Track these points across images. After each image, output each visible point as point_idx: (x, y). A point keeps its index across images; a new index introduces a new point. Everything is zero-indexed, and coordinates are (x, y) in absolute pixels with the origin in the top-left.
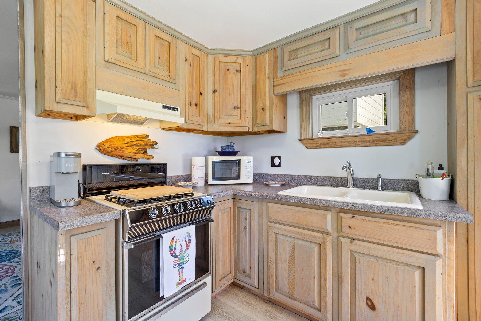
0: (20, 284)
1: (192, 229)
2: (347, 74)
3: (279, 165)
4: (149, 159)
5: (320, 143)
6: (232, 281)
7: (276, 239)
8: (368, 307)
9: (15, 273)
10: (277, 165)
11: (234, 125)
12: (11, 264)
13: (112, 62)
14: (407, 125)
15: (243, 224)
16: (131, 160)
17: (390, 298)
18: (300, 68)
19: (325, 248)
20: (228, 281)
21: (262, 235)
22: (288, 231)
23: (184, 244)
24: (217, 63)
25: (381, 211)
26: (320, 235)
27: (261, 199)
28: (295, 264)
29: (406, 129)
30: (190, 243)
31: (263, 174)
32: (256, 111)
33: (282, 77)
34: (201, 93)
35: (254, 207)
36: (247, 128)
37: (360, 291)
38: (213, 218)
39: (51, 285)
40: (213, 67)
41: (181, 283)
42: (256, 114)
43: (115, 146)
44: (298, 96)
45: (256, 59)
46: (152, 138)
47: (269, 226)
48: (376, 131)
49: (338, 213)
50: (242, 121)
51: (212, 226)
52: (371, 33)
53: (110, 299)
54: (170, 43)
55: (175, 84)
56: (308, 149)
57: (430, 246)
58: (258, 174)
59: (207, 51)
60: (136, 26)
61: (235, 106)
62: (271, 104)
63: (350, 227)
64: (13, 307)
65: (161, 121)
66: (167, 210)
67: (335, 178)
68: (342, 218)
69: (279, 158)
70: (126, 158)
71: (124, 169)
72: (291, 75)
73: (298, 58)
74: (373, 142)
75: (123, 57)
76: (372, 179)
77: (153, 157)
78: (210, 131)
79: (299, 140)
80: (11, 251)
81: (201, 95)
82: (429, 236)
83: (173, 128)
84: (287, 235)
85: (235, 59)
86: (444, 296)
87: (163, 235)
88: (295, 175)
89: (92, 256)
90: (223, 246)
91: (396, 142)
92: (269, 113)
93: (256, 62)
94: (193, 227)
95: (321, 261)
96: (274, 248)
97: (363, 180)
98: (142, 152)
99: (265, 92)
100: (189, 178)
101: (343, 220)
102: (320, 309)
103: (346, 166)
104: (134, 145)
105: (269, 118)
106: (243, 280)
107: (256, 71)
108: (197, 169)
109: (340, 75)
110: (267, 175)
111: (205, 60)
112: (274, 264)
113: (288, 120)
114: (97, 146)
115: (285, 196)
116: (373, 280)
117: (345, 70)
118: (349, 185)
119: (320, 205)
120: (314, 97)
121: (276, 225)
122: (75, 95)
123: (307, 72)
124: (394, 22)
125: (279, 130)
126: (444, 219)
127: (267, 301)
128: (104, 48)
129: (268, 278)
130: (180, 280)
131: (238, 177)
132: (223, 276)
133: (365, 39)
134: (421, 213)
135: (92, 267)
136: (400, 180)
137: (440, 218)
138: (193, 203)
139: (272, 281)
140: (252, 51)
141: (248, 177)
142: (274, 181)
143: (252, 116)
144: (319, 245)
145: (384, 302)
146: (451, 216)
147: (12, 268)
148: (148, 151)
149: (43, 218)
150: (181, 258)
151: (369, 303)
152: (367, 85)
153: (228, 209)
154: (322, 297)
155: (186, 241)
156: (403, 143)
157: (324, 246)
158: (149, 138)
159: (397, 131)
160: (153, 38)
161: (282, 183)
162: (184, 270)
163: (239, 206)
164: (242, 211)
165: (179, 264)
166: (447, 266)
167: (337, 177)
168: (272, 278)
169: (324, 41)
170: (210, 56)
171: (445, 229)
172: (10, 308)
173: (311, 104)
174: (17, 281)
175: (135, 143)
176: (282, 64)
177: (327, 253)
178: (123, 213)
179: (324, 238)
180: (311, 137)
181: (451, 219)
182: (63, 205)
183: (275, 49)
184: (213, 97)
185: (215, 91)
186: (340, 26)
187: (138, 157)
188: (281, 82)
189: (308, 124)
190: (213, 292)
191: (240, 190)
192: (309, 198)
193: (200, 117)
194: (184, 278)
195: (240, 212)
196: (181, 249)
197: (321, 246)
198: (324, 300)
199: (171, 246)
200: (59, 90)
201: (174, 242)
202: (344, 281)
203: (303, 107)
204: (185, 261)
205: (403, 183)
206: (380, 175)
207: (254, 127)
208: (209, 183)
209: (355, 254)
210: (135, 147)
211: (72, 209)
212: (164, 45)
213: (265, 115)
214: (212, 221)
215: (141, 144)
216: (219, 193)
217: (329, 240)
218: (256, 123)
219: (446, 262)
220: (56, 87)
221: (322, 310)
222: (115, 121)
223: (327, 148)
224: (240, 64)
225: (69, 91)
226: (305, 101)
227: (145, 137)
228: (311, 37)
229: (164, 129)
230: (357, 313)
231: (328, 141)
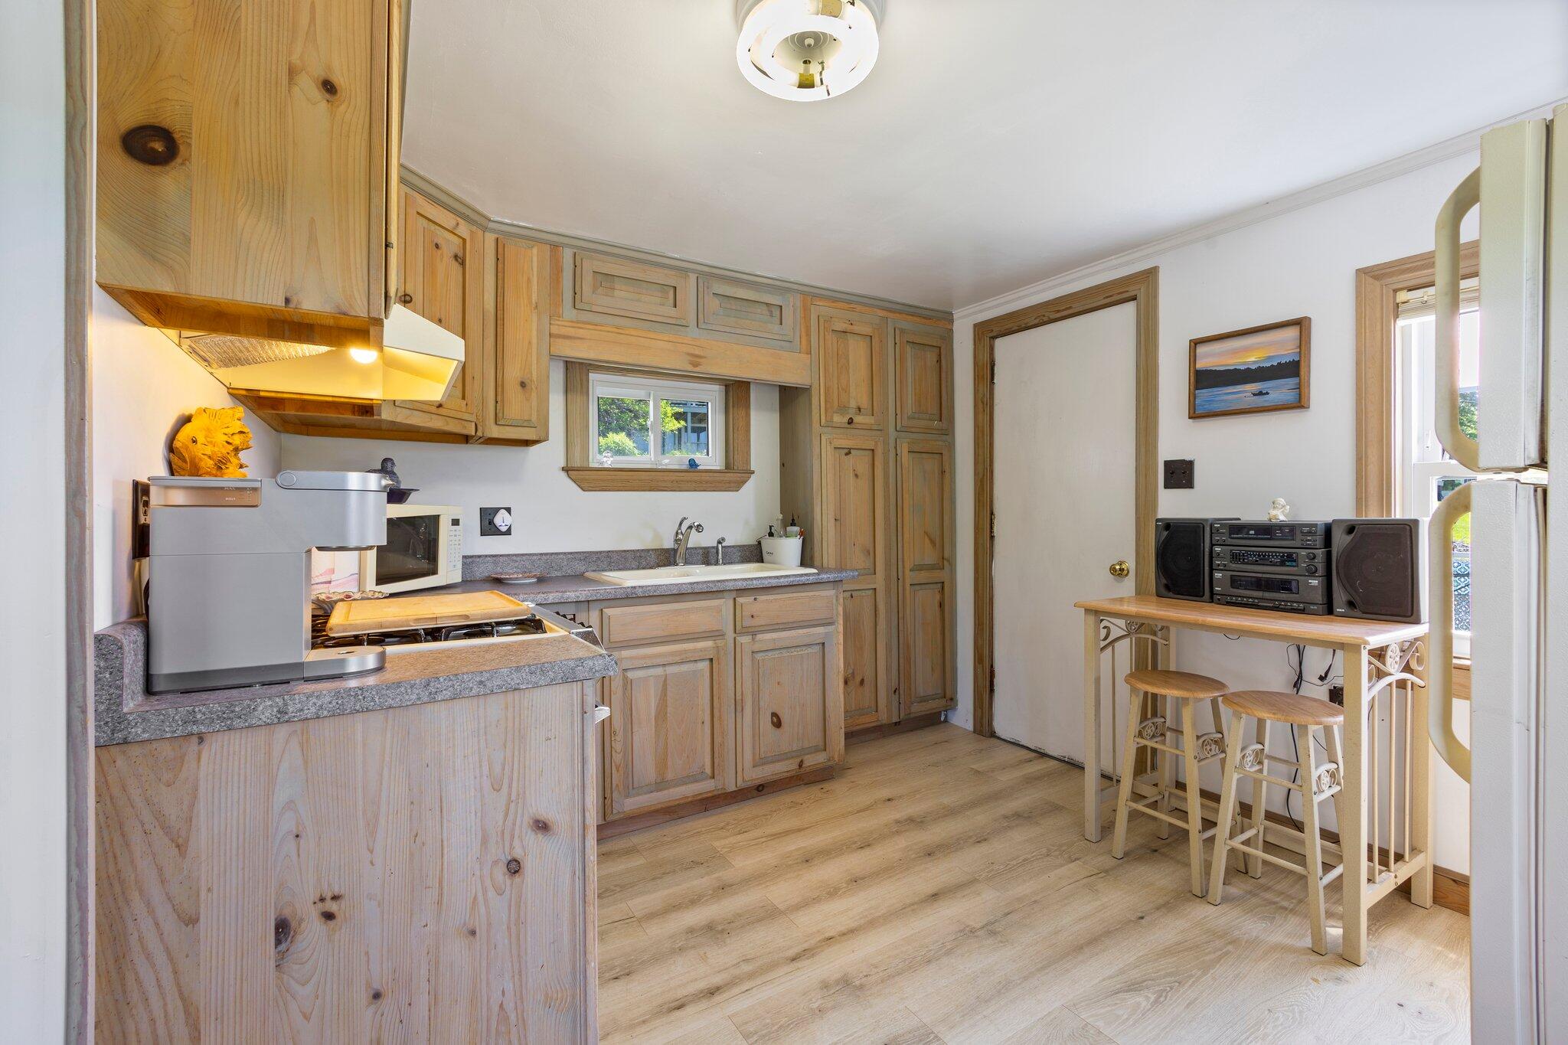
2: (701, 364)
3: (509, 532)
5: (614, 479)
7: (627, 681)
8: (773, 728)
10: (504, 529)
11: (448, 413)
14: (742, 461)
24: (413, 214)
26: (709, 644)
28: (669, 715)
32: (499, 385)
33: (573, 322)
36: (473, 426)
37: (764, 711)
42: (498, 393)
44: (563, 365)
56: (584, 491)
62: (543, 375)
63: (753, 616)
68: (742, 605)
69: (509, 510)
73: (614, 295)
74: (700, 483)
79: (563, 469)
85: (454, 222)
91: (729, 485)
92: (538, 399)
93: (500, 253)
95: (714, 688)
96: (622, 704)
99: (529, 342)
102: (711, 774)
105: (538, 409)
109: (689, 361)
116: (779, 683)
118: (678, 562)
120: (592, 376)
121: (625, 653)
131: (432, 569)
141: (455, 566)
144: (710, 663)
151: (775, 719)
154: (716, 748)
156: (733, 489)
169: (666, 287)
176: (577, 292)
179: (717, 647)
183: (555, 247)
185: (404, 299)
186: (691, 275)
188: (571, 332)
197: (714, 661)
203: (575, 393)
206: (719, 541)
209: (759, 655)
213: (528, 400)
218: (496, 415)
221: (716, 773)
223: (625, 491)
224: (462, 242)
230: (761, 746)
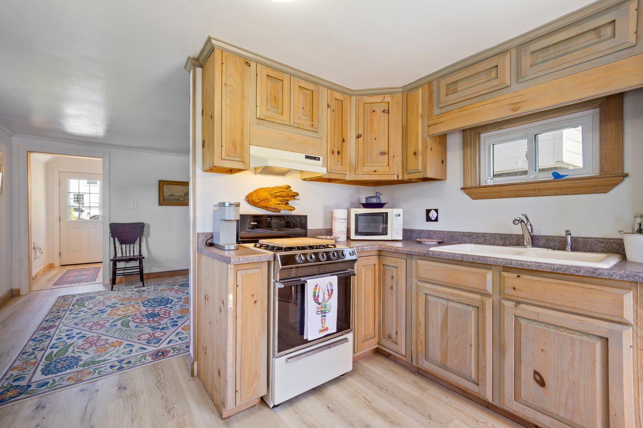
0: (177, 325)
1: (334, 280)
2: (521, 108)
3: (436, 220)
4: (291, 210)
5: (490, 192)
6: (376, 346)
7: (426, 301)
8: (536, 383)
9: (171, 316)
10: (433, 219)
11: (380, 173)
12: (166, 308)
13: (263, 118)
14: (611, 167)
15: (388, 283)
16: (274, 211)
17: (564, 373)
18: (461, 103)
19: (484, 312)
20: (371, 345)
21: (411, 296)
22: (440, 292)
23: (326, 293)
24: (362, 105)
25: (552, 269)
26: (478, 297)
27: (410, 255)
28: (448, 329)
29: (609, 172)
30: (332, 293)
31: (416, 230)
32: (407, 157)
33: (438, 115)
34: (343, 139)
35: (401, 263)
36: (396, 176)
37: (526, 364)
38: (356, 272)
39: (221, 312)
40: (357, 110)
41: (323, 331)
42: (407, 160)
43: (261, 197)
44: (461, 135)
45: (407, 95)
46: (294, 189)
47: (419, 286)
48: (567, 175)
49: (500, 272)
50: (390, 168)
51: (354, 281)
52: (552, 56)
53: (263, 331)
54: (313, 91)
55: (317, 132)
56: (473, 199)
57: (615, 312)
58: (410, 230)
59: (351, 93)
60: (282, 81)
61: (382, 151)
62: (425, 146)
63: (514, 288)
64: (177, 341)
65: (302, 171)
66: (311, 258)
67: (508, 235)
68: (504, 277)
69: (436, 211)
70: (270, 209)
71: (269, 219)
72: (449, 112)
73: (457, 92)
74: (561, 189)
75: (271, 113)
76: (559, 237)
77: (295, 209)
78: (353, 180)
79: (462, 189)
80: (164, 298)
81: (344, 142)
82: (614, 300)
83: (315, 178)
84: (439, 296)
85: (382, 98)
86: (636, 374)
87: (308, 281)
88: (456, 232)
89: (252, 290)
90: (366, 305)
91: (594, 189)
92: (422, 158)
93: (407, 99)
94: (335, 278)
95: (479, 327)
96: (424, 311)
97: (547, 238)
98: (284, 203)
99: (418, 134)
100: (329, 232)
101: (506, 279)
102: (477, 382)
103: (518, 219)
104: (277, 196)
105: (422, 163)
106: (388, 346)
107: (407, 110)
108: (339, 222)
109: (511, 109)
110: (421, 232)
111: (348, 103)
112: (424, 329)
113: (447, 165)
114: (247, 197)
115: (437, 251)
116: (542, 350)
117: (517, 103)
118: (525, 244)
119: (478, 262)
120: (482, 136)
121: (427, 285)
122: (235, 152)
123: (470, 108)
124: (582, 40)
125: (435, 177)
126: (632, 279)
127: (417, 373)
128: (257, 106)
129: (417, 344)
130: (322, 327)
131: (385, 233)
132: (366, 339)
133: (544, 64)
134: (603, 272)
135: (251, 299)
136: (599, 238)
137: (627, 279)
138: (335, 254)
139: (421, 348)
140: (402, 88)
141: (397, 233)
142: (429, 239)
143: (401, 162)
144: (477, 309)
145: (556, 377)
146: (642, 276)
147: (168, 312)
148: (290, 202)
149: (213, 256)
150: (323, 306)
151: (538, 378)
152: (555, 117)
153: (373, 266)
154: (480, 367)
155: (328, 290)
156: (604, 191)
157: (483, 310)
158: (291, 189)
159: (598, 174)
160: (297, 88)
161: (439, 241)
162: (327, 318)
163: (385, 263)
164: (387, 269)
165: (321, 311)
166: (639, 338)
167: (512, 235)
168: (421, 344)
169: (491, 69)
170: (354, 98)
171: (635, 292)
172: (175, 342)
173: (477, 144)
174: (174, 322)
175: (278, 194)
176: (439, 100)
177: (486, 318)
178: (275, 257)
179: (482, 301)
180: (477, 185)
181: (641, 280)
182: (227, 248)
183: (430, 83)
184: (357, 142)
185: (358, 137)
186: (511, 50)
187: (281, 208)
188: (437, 121)
189: (474, 169)
190: (354, 353)
191: (385, 246)
192: (465, 255)
193: (342, 165)
194: (326, 326)
195: (386, 270)
196: (324, 297)
197: (480, 309)
198: (482, 372)
199: (315, 292)
200: (224, 149)
201: (318, 290)
202: (506, 351)
203: (467, 148)
204: (327, 310)
205: (603, 243)
206: (568, 232)
207: (404, 175)
208: (352, 238)
209: (521, 320)
210: (278, 198)
211: (233, 252)
212: (307, 95)
213: (417, 160)
214: (355, 275)
215: (284, 195)
216: (363, 247)
217: (489, 303)
218: (406, 170)
219: (637, 333)
220: (222, 146)
221: (480, 384)
222: (260, 173)
223: (498, 198)
224: (388, 104)
225: (231, 148)
226: (469, 141)
227: (287, 188)
228: (474, 66)
229: (305, 179)
230: (523, 389)
231: (499, 190)
